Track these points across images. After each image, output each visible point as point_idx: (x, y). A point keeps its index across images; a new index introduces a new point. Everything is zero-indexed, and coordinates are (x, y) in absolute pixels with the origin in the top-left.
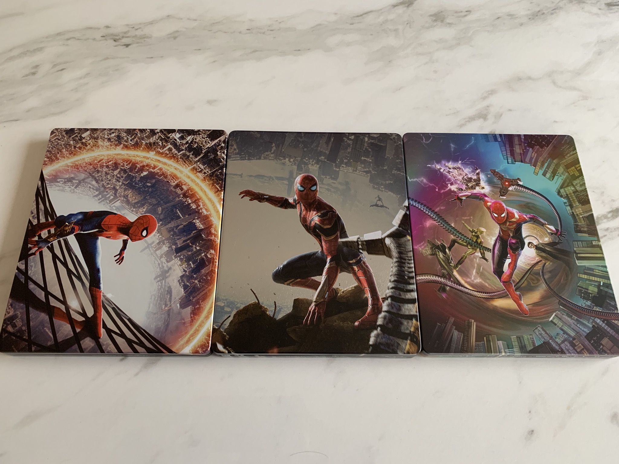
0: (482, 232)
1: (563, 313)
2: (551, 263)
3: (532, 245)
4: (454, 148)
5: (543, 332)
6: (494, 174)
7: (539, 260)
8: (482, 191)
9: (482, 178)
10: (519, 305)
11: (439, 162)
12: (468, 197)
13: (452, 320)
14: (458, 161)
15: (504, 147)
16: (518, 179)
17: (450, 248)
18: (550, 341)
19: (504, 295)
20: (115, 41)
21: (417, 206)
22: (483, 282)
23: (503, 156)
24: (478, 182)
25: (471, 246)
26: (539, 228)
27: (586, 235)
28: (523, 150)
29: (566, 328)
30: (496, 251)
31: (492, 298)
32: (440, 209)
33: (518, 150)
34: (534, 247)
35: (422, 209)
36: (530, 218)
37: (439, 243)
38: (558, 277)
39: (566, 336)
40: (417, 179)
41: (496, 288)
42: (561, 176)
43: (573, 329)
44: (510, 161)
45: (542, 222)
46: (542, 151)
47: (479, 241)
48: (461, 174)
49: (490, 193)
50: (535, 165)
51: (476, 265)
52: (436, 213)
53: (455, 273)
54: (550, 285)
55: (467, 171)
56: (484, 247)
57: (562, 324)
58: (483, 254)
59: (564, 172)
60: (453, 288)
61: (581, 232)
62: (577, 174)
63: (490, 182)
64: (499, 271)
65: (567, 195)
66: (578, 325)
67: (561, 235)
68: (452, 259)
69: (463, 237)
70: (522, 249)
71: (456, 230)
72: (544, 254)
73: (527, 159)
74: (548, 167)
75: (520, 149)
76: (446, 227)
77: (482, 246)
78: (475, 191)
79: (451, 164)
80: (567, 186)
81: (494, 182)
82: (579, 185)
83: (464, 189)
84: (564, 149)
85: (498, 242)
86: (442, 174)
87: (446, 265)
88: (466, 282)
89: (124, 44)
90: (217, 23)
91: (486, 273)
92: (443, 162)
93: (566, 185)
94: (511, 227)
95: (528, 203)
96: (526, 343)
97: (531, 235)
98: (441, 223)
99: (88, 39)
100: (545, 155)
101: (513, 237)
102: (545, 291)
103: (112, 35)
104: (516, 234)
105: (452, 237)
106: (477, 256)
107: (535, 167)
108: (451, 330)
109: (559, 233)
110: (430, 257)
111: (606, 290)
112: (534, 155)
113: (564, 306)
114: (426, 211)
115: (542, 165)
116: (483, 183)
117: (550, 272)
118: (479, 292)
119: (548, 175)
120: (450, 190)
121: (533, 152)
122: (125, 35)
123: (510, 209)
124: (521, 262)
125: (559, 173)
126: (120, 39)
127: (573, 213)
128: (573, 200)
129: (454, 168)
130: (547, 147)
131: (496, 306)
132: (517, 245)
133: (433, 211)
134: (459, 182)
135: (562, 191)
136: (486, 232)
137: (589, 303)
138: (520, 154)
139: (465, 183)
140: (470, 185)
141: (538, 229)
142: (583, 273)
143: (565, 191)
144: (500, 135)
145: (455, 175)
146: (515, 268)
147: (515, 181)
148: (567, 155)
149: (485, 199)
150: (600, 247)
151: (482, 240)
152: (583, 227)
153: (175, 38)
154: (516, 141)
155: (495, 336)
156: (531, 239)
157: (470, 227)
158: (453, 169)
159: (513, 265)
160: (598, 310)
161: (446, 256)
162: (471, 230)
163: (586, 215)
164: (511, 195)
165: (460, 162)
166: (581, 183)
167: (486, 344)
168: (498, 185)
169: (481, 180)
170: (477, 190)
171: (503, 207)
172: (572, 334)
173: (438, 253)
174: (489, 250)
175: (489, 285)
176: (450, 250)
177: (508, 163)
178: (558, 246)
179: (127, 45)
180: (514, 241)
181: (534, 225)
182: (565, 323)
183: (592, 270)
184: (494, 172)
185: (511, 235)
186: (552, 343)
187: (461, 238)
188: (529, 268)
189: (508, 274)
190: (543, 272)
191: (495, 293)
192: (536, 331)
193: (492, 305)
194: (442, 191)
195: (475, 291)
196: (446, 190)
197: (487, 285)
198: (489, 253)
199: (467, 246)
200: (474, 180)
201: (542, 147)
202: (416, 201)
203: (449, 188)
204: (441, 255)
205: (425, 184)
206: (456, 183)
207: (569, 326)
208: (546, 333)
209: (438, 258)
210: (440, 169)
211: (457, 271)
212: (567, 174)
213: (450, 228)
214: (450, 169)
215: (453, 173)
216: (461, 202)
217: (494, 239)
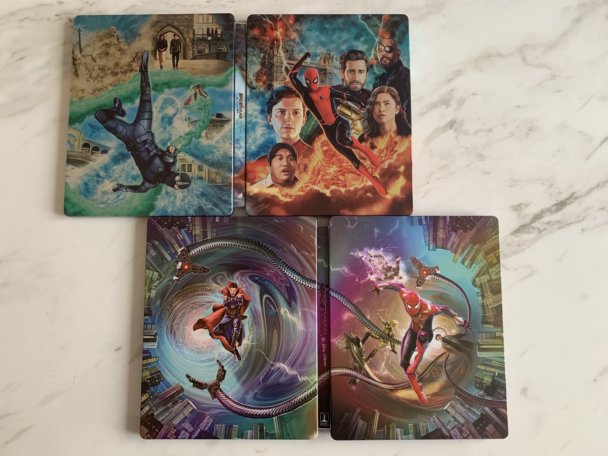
0: (394, 325)
1: (457, 402)
2: (454, 355)
3: (439, 337)
4: (378, 234)
5: (437, 420)
6: (413, 263)
7: (443, 352)
8: (400, 281)
9: (402, 267)
10: (420, 396)
11: (361, 249)
12: (386, 287)
13: (359, 410)
14: (380, 248)
15: (428, 232)
16: (437, 267)
17: (363, 342)
18: (442, 428)
19: (408, 386)
21: (337, 297)
22: (390, 374)
23: (425, 242)
24: (397, 270)
25: (383, 339)
26: (449, 319)
27: (491, 326)
28: (446, 234)
29: (457, 416)
30: (406, 344)
31: (396, 390)
32: (358, 301)
33: (441, 234)
34: (441, 339)
35: (342, 301)
36: (442, 309)
37: (354, 336)
38: (458, 368)
39: (456, 423)
40: (340, 268)
41: (401, 380)
42: (479, 264)
43: (463, 417)
44: (431, 247)
45: (451, 313)
46: (465, 235)
47: (391, 334)
48: (381, 263)
49: (407, 283)
50: (455, 252)
51: (385, 358)
52: (354, 305)
53: (366, 366)
54: (450, 376)
55: (388, 260)
56: (395, 340)
57: (454, 412)
58: (393, 347)
59: (483, 259)
60: (363, 380)
61: (487, 323)
62: (495, 261)
63: (409, 272)
64: (405, 364)
65: (481, 284)
66: (468, 413)
67: (468, 327)
68: (364, 352)
69: (376, 330)
70: (430, 342)
71: (371, 322)
72: (449, 346)
73: (449, 246)
74: (468, 255)
75: (443, 233)
76: (362, 320)
77: (393, 339)
78: (393, 281)
79: (373, 252)
80: (483, 275)
81: (413, 271)
82: (494, 273)
83: (383, 279)
84: (487, 232)
85: (408, 335)
86: (363, 263)
87: (359, 358)
88: (375, 374)
91: (394, 366)
92: (366, 249)
93: (482, 273)
94: (422, 319)
95: (443, 294)
96: (421, 430)
97: (440, 327)
98: (358, 316)
100: (467, 240)
101: (423, 330)
102: (445, 382)
104: (426, 326)
105: (367, 330)
106: (388, 349)
107: (456, 254)
108: (357, 419)
109: (467, 325)
110: (345, 350)
111: (499, 380)
112: (457, 240)
113: (459, 395)
114: (345, 302)
115: (463, 251)
116: (401, 273)
117: (452, 364)
118: (385, 384)
119: (466, 263)
120: (369, 280)
121: (455, 237)
123: (424, 300)
124: (427, 355)
125: (477, 260)
127: (483, 303)
128: (486, 289)
129: (376, 256)
130: (471, 231)
131: (399, 397)
132: (426, 337)
133: (352, 302)
134: (378, 272)
135: (477, 280)
136: (398, 325)
137: (482, 393)
138: (442, 239)
139: (384, 272)
140: (389, 274)
141: (447, 321)
142: (482, 364)
143: (480, 280)
144: (426, 217)
145: (375, 263)
146: (421, 361)
147: (433, 270)
148: (488, 240)
149: (401, 290)
150: (502, 338)
151: (394, 333)
152: (490, 318)
154: (441, 224)
155: (395, 424)
156: (440, 331)
157: (384, 319)
158: (374, 257)
159: (419, 358)
160: (488, 399)
161: (360, 349)
162: (385, 322)
163: (495, 305)
164: (427, 285)
165: (382, 249)
166: (497, 271)
167: (386, 431)
168: (415, 274)
169: (400, 270)
170: (396, 280)
171: (418, 298)
172: (462, 421)
173: (352, 346)
174: (399, 342)
175: (395, 377)
176: (363, 343)
177: (429, 250)
178: (464, 338)
180: (423, 334)
181: (444, 317)
182: (458, 411)
183: (490, 361)
184: (414, 261)
185: (422, 327)
186: (443, 430)
187: (375, 331)
188: (433, 360)
189: (413, 366)
190: (445, 364)
191: (399, 384)
192: (431, 419)
193: (396, 396)
194: (362, 282)
195: (382, 383)
196: (365, 280)
197: (394, 378)
198: (399, 345)
199: (379, 339)
200: (394, 268)
201: (465, 231)
202: (336, 293)
203: (368, 278)
204: (355, 348)
205: (346, 274)
206: (375, 273)
207: (460, 414)
208: (440, 420)
209: (352, 351)
210: (362, 257)
211: (368, 364)
212: (485, 261)
213: (366, 321)
214: (371, 257)
215: (374, 262)
216: (378, 293)
217: (405, 331)
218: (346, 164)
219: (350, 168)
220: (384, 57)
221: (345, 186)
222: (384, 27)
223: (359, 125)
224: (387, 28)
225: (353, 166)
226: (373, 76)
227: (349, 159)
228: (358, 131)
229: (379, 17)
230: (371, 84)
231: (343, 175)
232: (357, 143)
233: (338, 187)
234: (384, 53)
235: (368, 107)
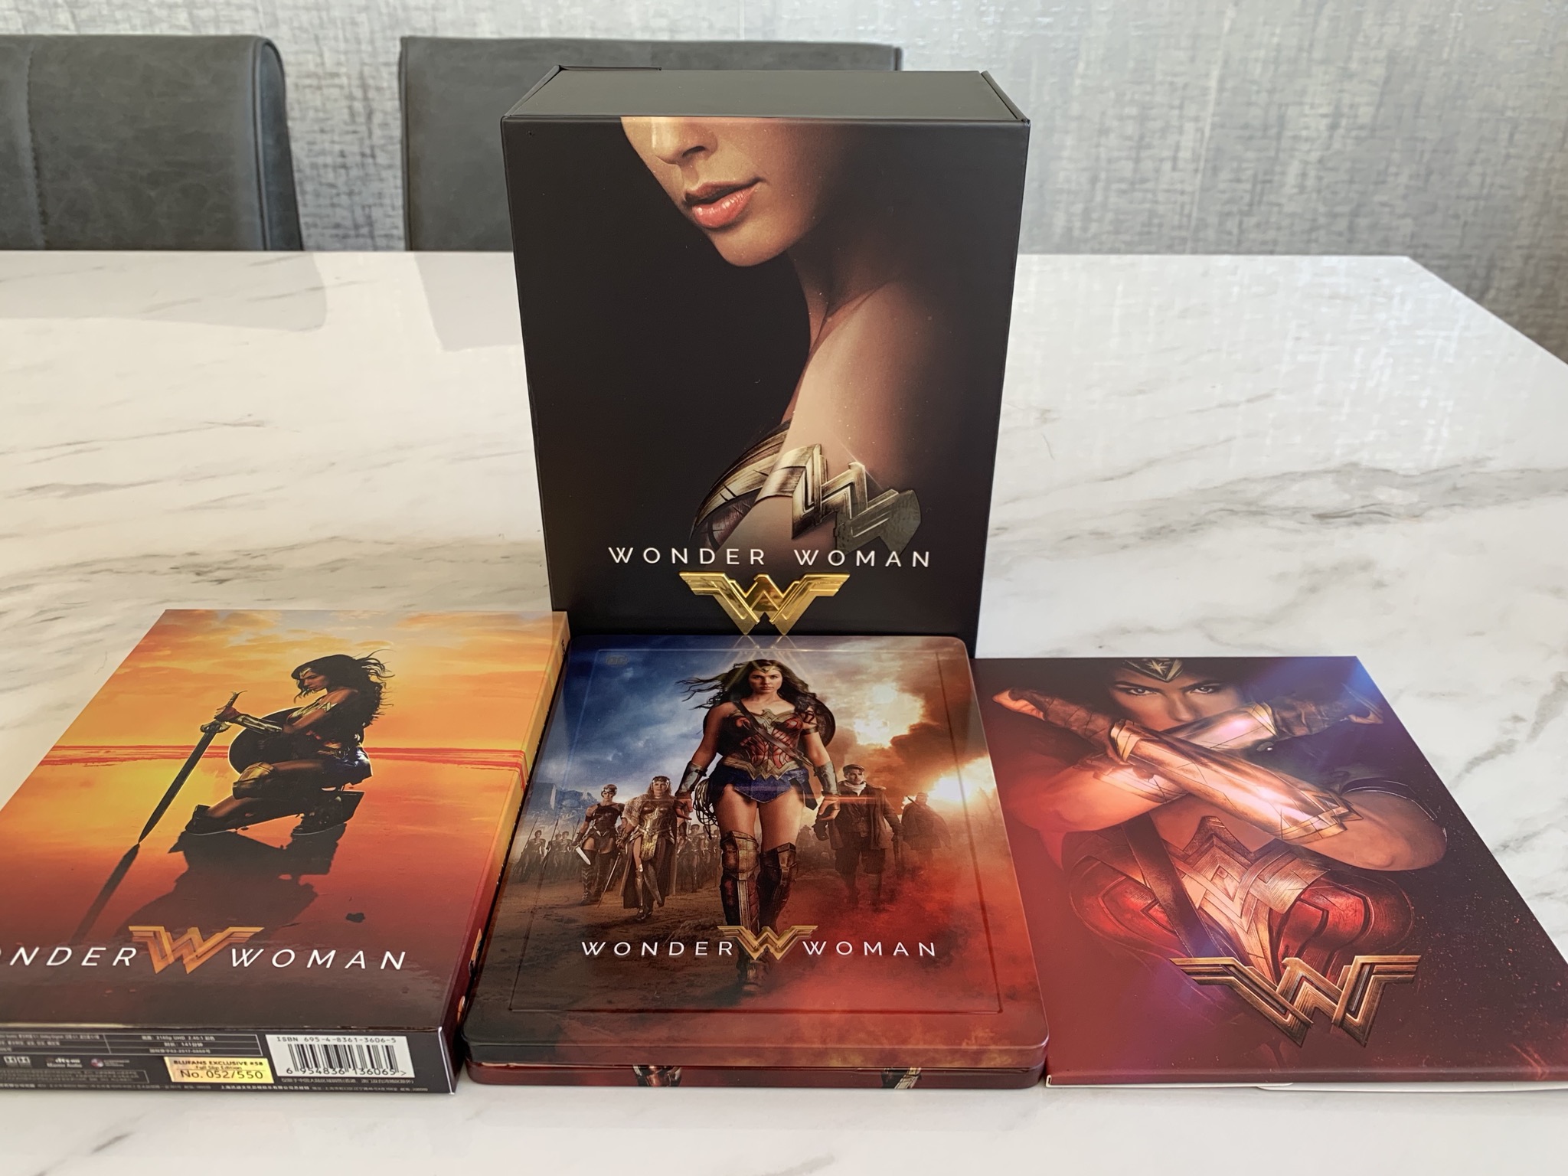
20: (198, 574)
89: (215, 579)
90: (438, 547)
99: (141, 572)
103: (196, 565)
122: (224, 565)
126: (210, 572)
153: (333, 570)
179: (221, 581)
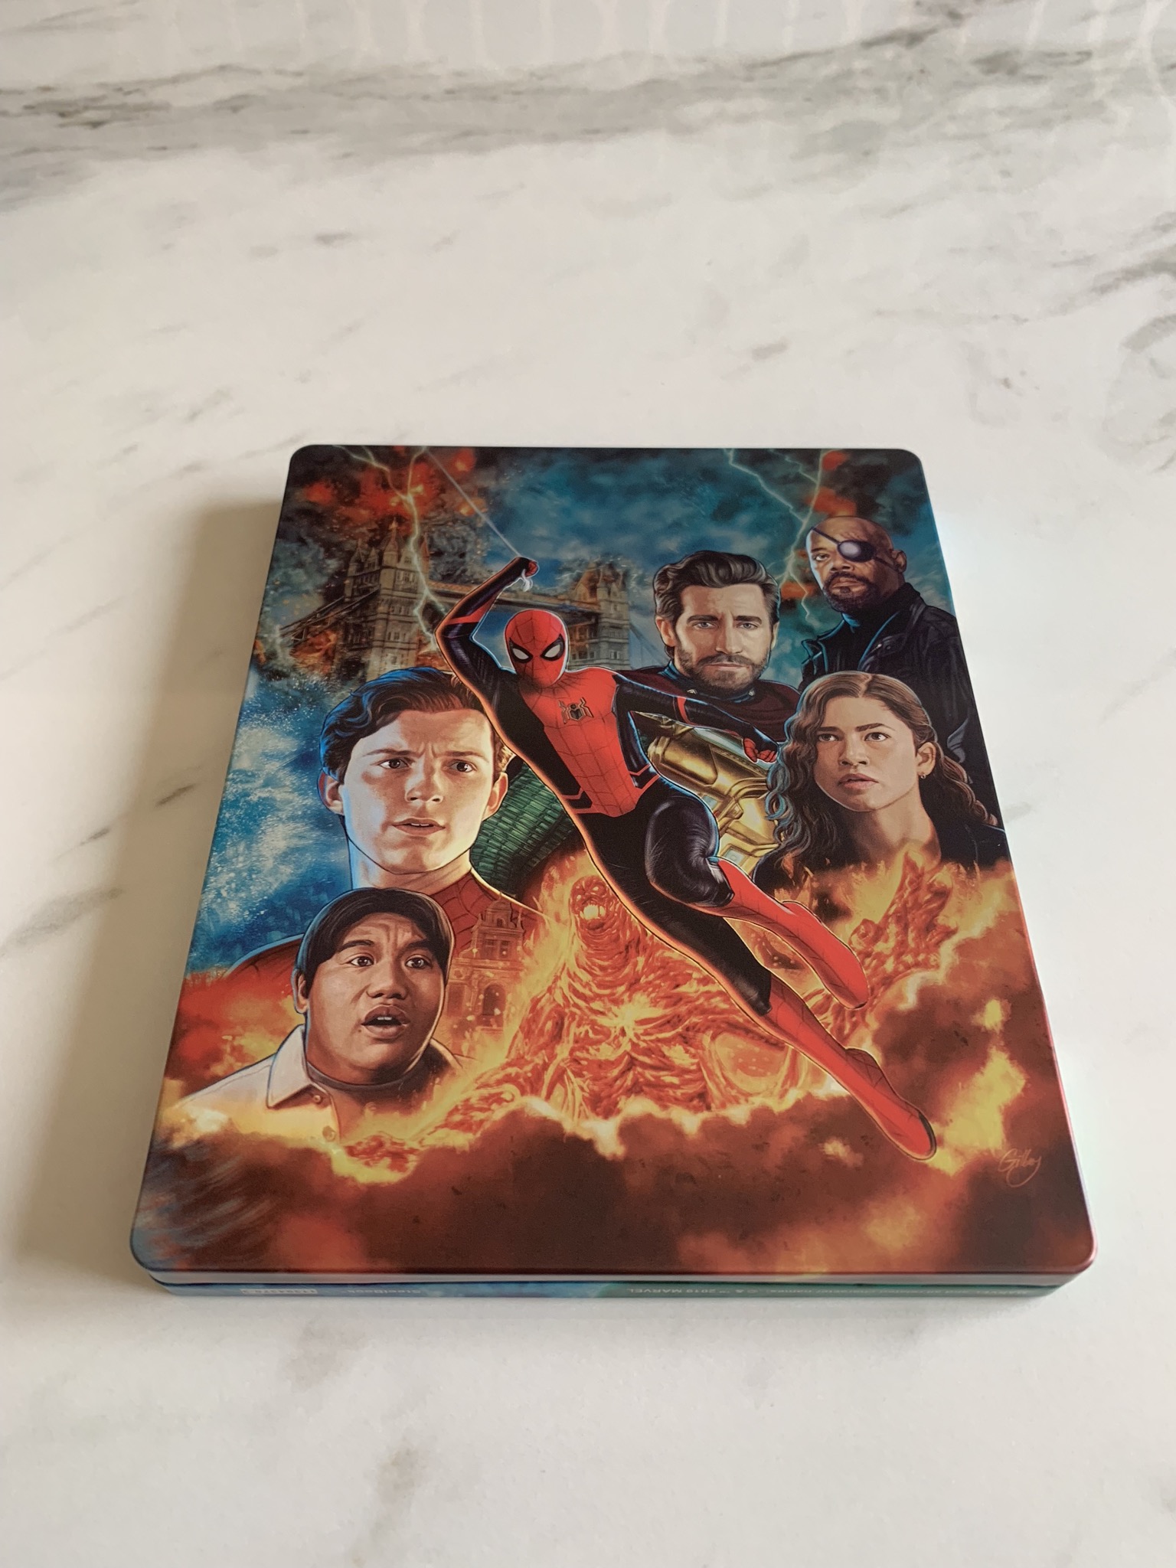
218: (703, 989)
219: (724, 1006)
220: (837, 574)
221: (701, 1099)
222: (826, 483)
223: (753, 817)
224: (840, 487)
225: (735, 998)
226: (800, 639)
227: (715, 962)
228: (751, 842)
229: (809, 456)
230: (793, 665)
231: (685, 1040)
232: (749, 893)
233: (665, 1107)
234: (839, 563)
235: (788, 746)
